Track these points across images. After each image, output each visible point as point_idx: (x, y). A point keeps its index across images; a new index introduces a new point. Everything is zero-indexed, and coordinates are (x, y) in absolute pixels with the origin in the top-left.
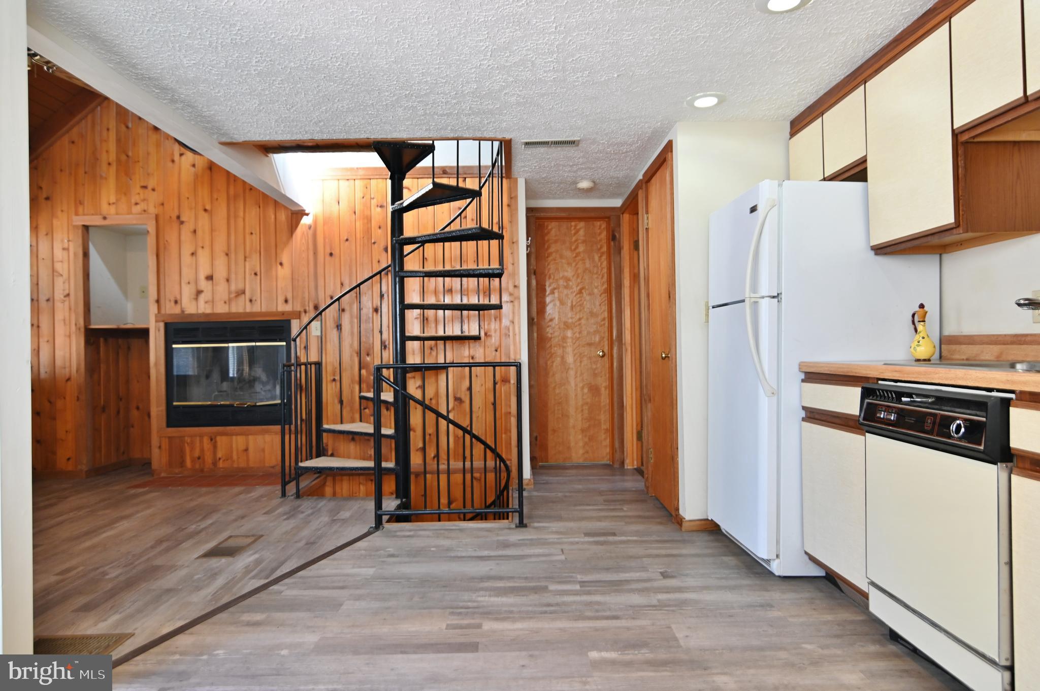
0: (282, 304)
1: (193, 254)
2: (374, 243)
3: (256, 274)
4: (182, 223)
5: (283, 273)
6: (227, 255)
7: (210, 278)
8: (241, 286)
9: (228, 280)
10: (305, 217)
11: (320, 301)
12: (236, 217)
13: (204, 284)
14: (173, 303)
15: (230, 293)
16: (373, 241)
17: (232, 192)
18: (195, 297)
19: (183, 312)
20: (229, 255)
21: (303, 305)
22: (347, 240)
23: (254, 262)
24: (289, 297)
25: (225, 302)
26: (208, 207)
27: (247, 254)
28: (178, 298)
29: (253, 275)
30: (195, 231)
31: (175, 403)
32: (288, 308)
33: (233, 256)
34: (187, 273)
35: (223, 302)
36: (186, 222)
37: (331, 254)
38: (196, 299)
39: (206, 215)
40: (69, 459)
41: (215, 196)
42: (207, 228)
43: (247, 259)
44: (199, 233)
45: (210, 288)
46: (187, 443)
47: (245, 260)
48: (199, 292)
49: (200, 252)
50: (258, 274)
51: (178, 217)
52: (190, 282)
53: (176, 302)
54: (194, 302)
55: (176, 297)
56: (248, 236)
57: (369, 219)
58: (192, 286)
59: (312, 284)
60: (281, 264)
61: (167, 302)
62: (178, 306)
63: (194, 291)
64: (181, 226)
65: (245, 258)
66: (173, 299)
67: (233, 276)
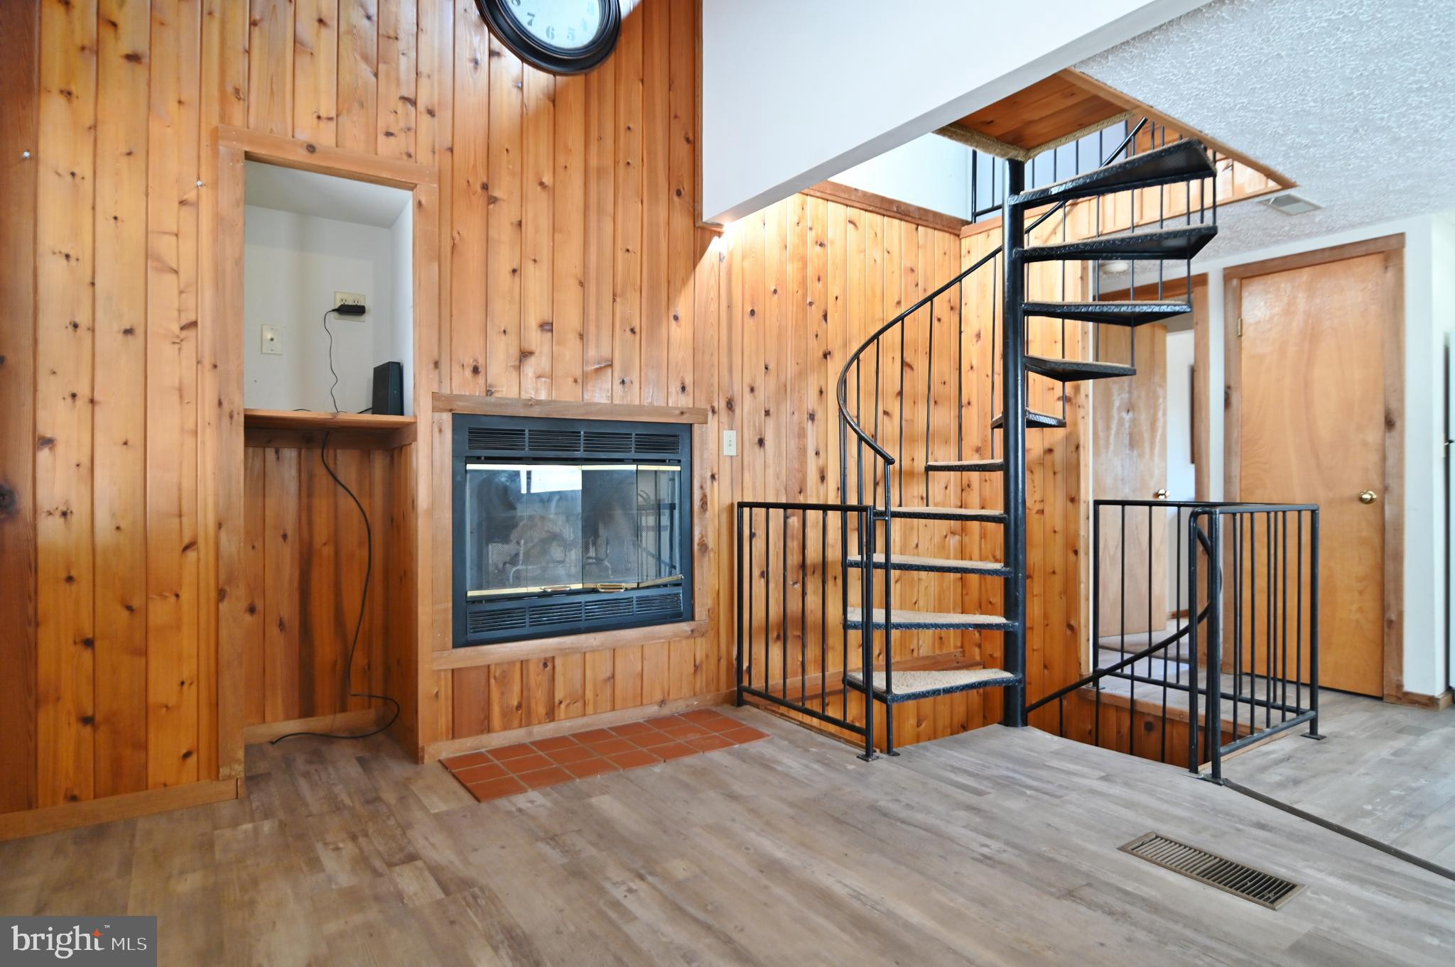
0: (677, 392)
1: (514, 271)
2: (811, 304)
3: (633, 331)
4: (492, 200)
5: (679, 334)
6: (581, 284)
7: (546, 327)
8: (606, 352)
9: (581, 336)
10: (715, 239)
11: (735, 394)
12: (601, 211)
13: (535, 339)
14: (468, 372)
15: (584, 362)
16: (809, 300)
17: (593, 162)
18: (517, 363)
19: (489, 393)
20: (586, 285)
21: (710, 401)
22: (775, 291)
23: (632, 309)
24: (689, 381)
25: (576, 381)
26: (547, 179)
27: (619, 291)
28: (481, 362)
29: (628, 333)
30: (520, 224)
31: (470, 594)
32: (684, 401)
33: (592, 288)
34: (503, 313)
35: (570, 380)
36: (504, 200)
37: (753, 313)
38: (519, 368)
39: (543, 196)
40: (187, 755)
41: (561, 161)
42: (545, 223)
43: (618, 299)
44: (529, 228)
45: (546, 348)
46: (495, 678)
47: (614, 300)
48: (525, 354)
49: (530, 268)
50: (637, 330)
51: (485, 187)
52: (508, 331)
53: (476, 370)
54: (514, 375)
55: (476, 360)
56: (620, 255)
57: (804, 261)
58: (512, 340)
59: (724, 360)
60: (676, 318)
61: (456, 368)
62: (481, 379)
63: (514, 352)
64: (491, 206)
65: (614, 295)
66: (469, 362)
67: (592, 329)
